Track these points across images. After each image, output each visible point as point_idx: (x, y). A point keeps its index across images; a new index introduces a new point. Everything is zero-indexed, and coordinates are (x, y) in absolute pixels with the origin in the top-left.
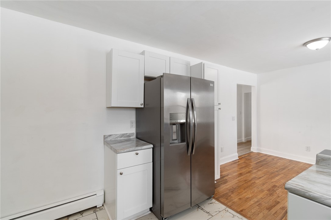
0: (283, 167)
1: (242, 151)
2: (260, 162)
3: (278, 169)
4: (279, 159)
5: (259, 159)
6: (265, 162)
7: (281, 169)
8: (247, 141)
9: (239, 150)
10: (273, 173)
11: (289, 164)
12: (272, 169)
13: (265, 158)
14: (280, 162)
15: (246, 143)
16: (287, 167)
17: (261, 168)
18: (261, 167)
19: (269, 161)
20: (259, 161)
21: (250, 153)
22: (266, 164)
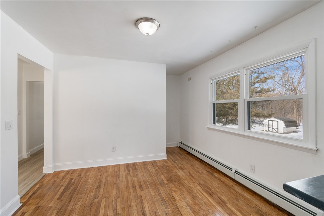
0: (97, 184)
1: (25, 179)
2: (65, 190)
3: (94, 191)
4: (86, 172)
5: (62, 186)
6: (72, 188)
7: (97, 188)
8: (31, 155)
9: (21, 178)
10: (91, 205)
11: (99, 174)
12: (86, 195)
13: (69, 179)
14: (90, 176)
15: (29, 160)
16: (100, 182)
17: (72, 204)
18: (70, 202)
19: (77, 180)
20: (63, 188)
21: (42, 178)
22: (75, 190)
